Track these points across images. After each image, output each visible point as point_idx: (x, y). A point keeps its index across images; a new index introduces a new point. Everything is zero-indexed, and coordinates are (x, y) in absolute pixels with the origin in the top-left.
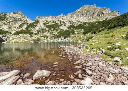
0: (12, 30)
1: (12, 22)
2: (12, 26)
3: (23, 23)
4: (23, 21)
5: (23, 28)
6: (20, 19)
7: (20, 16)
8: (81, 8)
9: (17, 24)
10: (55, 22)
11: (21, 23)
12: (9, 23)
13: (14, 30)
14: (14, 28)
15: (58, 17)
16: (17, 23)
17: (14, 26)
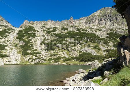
3: (5, 30)
4: (3, 26)
5: (8, 37)
8: (98, 12)
10: (67, 29)
15: (65, 22)
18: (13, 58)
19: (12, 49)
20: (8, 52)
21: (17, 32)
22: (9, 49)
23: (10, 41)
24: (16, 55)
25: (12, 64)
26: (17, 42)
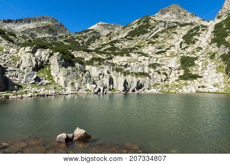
0: (168, 54)
1: (162, 32)
2: (165, 44)
3: (191, 31)
4: (187, 24)
5: (197, 43)
6: (177, 23)
7: (174, 16)
9: (175, 36)
11: (184, 31)
12: (156, 36)
13: (172, 55)
14: (172, 49)
16: (176, 33)
17: (169, 42)
18: (209, 80)
19: (207, 63)
20: (200, 69)
21: (211, 29)
22: (200, 64)
23: (201, 48)
24: (215, 75)
25: (209, 92)
26: (214, 49)
